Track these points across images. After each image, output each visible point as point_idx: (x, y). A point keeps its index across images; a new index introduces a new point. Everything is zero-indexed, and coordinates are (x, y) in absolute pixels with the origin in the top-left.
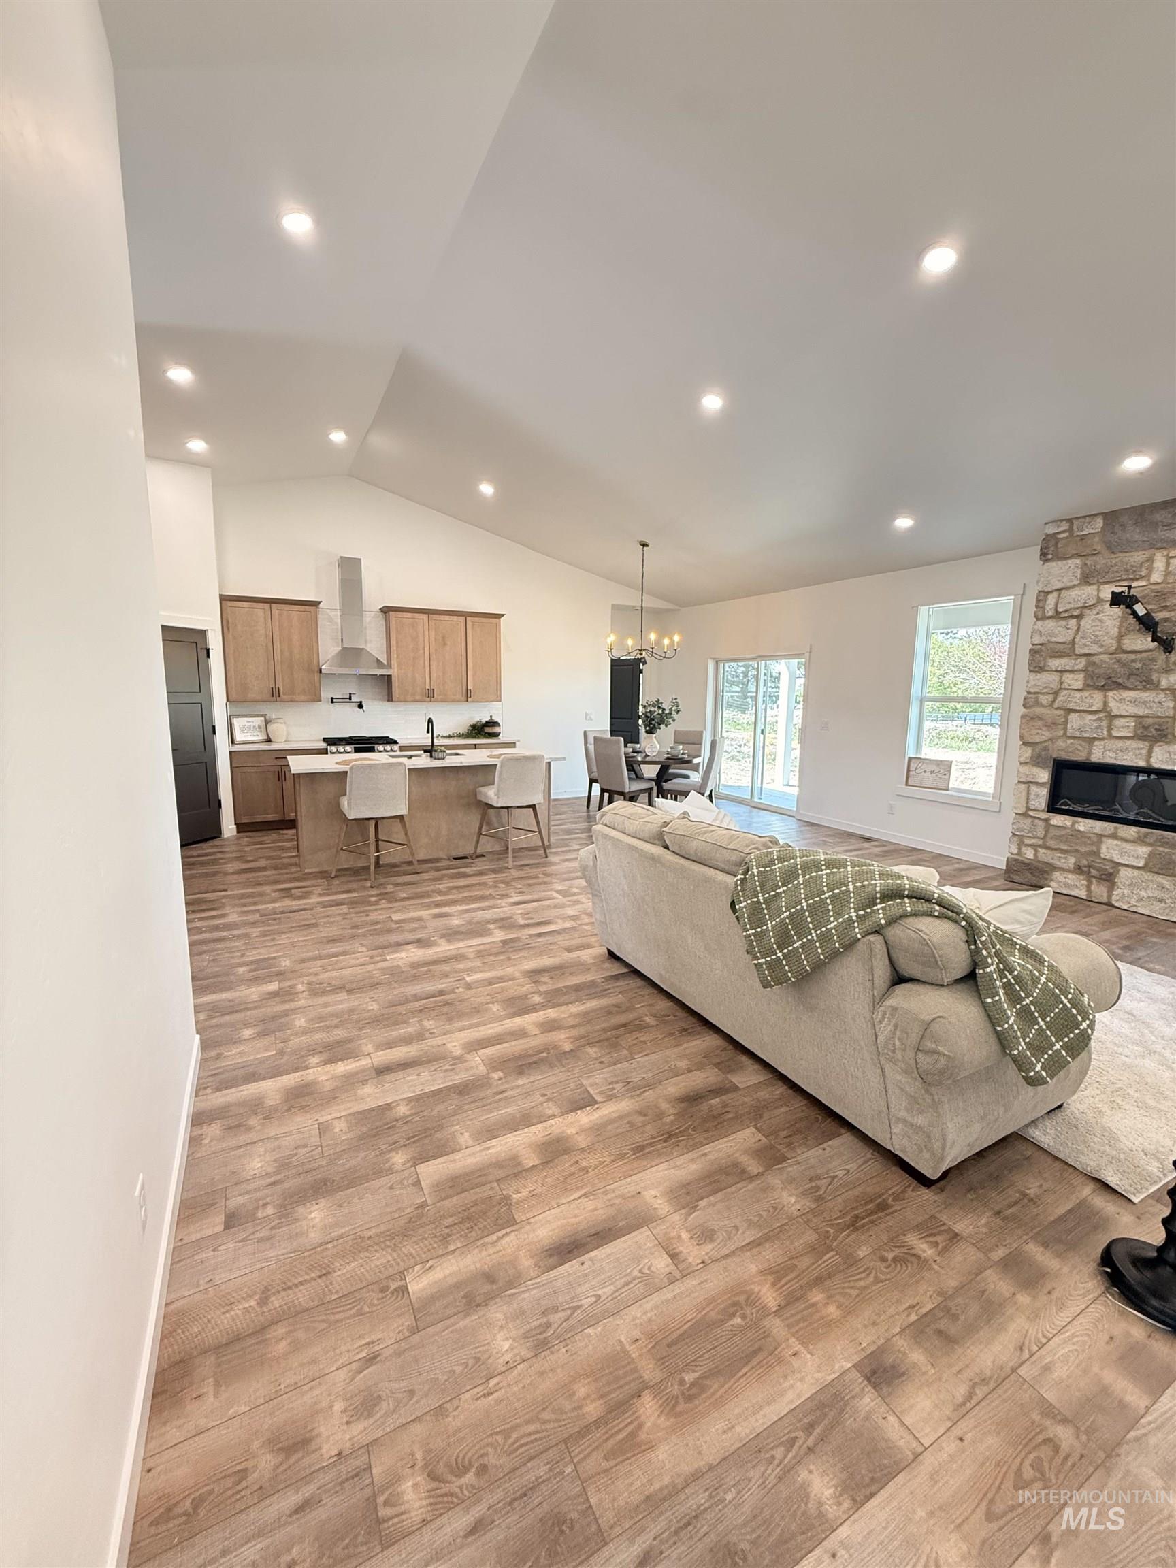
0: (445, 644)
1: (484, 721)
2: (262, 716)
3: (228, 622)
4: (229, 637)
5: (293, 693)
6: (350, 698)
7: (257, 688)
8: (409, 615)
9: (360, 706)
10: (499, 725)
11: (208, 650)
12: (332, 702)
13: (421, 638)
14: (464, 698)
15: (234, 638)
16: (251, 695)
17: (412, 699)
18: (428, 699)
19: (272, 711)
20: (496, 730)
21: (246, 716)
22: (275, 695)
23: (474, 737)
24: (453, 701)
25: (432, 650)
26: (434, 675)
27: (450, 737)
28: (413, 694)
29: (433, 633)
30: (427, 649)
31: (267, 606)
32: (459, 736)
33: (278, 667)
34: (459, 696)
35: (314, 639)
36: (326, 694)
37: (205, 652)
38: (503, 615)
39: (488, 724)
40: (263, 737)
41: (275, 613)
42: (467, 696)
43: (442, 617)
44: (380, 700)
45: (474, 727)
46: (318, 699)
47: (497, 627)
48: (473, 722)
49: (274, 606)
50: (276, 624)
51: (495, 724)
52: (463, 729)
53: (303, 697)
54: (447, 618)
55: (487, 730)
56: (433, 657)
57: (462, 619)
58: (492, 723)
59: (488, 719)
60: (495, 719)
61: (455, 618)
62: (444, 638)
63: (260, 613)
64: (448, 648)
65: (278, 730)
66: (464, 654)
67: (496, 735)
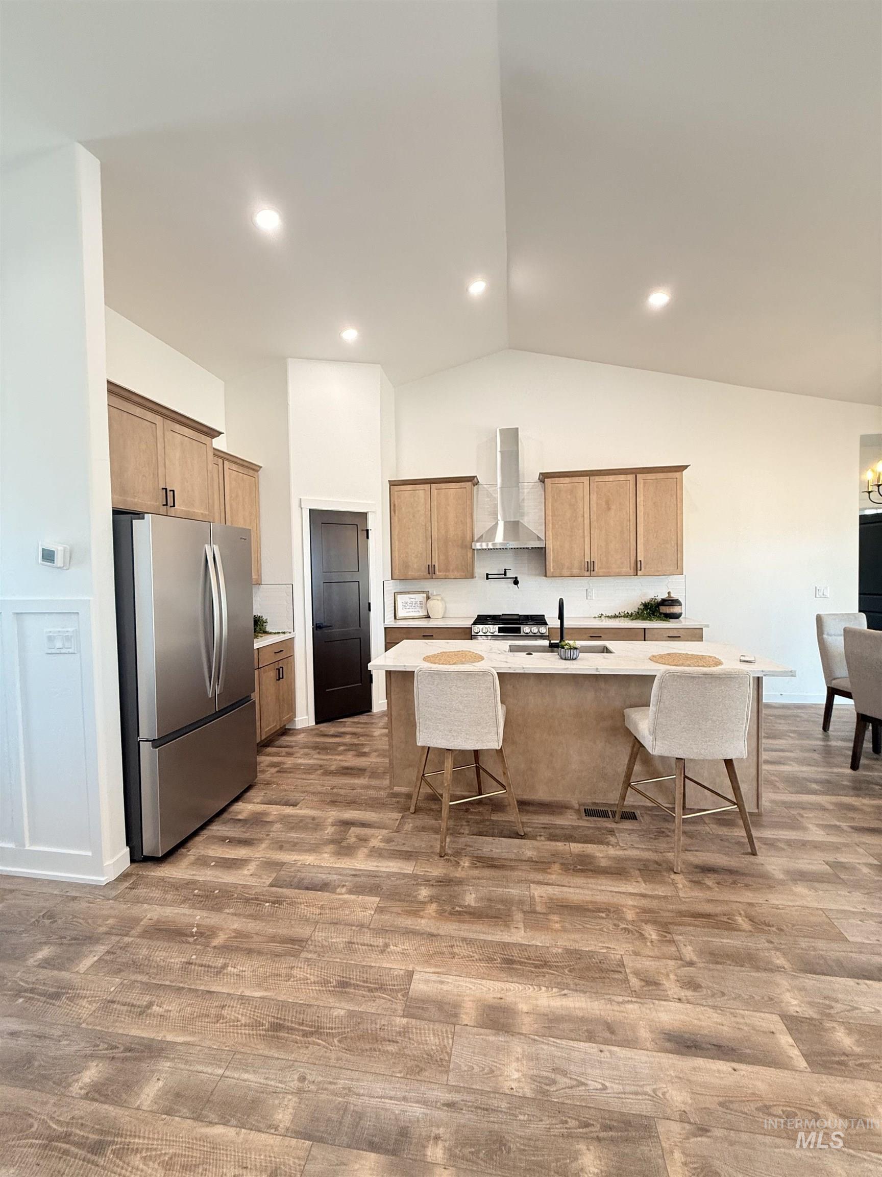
0: (609, 509)
1: (659, 598)
2: (423, 592)
3: (395, 505)
4: (395, 519)
5: (447, 570)
6: (505, 574)
7: (417, 564)
8: (567, 480)
9: (516, 582)
10: (680, 605)
11: (367, 531)
12: (487, 578)
13: (581, 505)
14: (632, 571)
15: (399, 520)
16: (411, 573)
17: (568, 574)
18: (587, 574)
19: (430, 586)
20: (676, 610)
21: (409, 593)
22: (431, 572)
23: (644, 619)
24: (619, 575)
25: (594, 517)
26: (594, 548)
27: (615, 617)
28: (570, 568)
29: (594, 497)
30: (587, 515)
31: (427, 486)
32: (627, 616)
33: (435, 545)
34: (625, 569)
35: (468, 515)
36: (480, 570)
37: (365, 532)
38: (686, 467)
39: (664, 602)
40: (423, 613)
41: (434, 492)
42: (636, 569)
43: (607, 478)
44: (536, 575)
45: (646, 606)
46: (470, 575)
47: (679, 484)
48: (646, 599)
49: (433, 486)
50: (434, 503)
51: (675, 602)
52: (632, 608)
53: (456, 574)
54: (611, 478)
55: (664, 609)
56: (594, 524)
57: (631, 477)
58: (670, 602)
59: (665, 596)
60: (674, 596)
61: (622, 477)
62: (607, 503)
63: (421, 493)
64: (612, 512)
65: (436, 607)
66: (633, 518)
67: (676, 616)
